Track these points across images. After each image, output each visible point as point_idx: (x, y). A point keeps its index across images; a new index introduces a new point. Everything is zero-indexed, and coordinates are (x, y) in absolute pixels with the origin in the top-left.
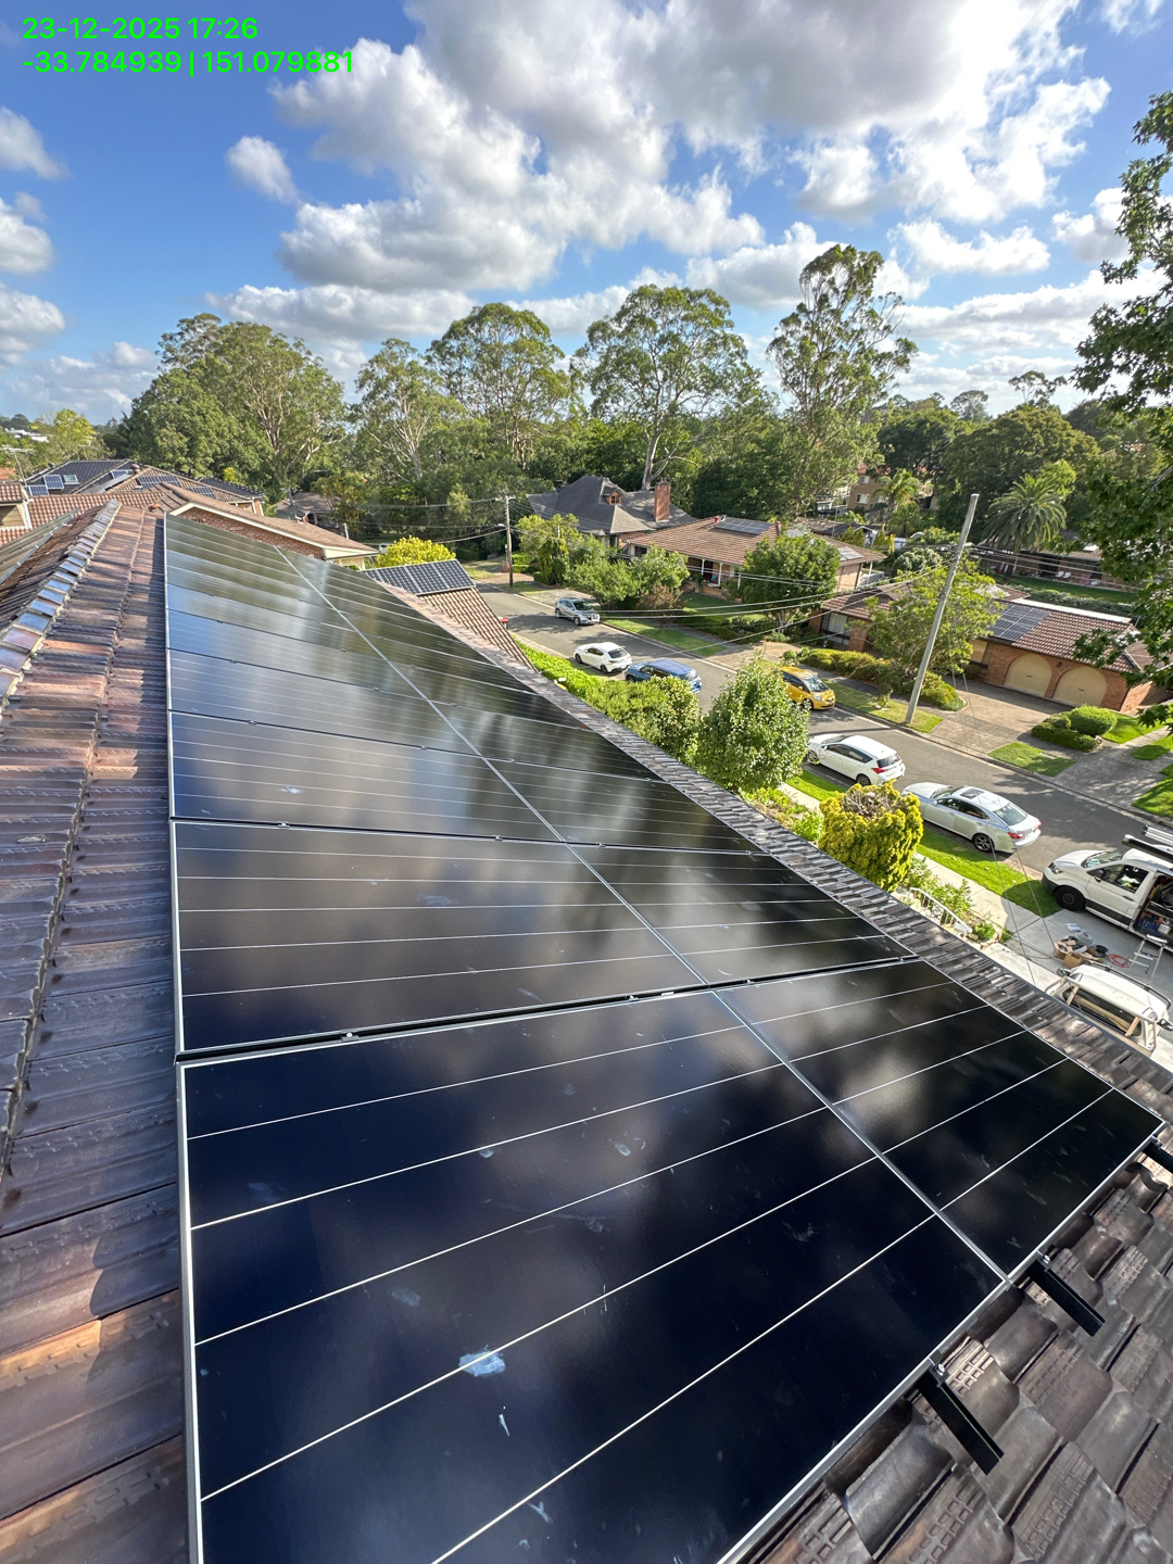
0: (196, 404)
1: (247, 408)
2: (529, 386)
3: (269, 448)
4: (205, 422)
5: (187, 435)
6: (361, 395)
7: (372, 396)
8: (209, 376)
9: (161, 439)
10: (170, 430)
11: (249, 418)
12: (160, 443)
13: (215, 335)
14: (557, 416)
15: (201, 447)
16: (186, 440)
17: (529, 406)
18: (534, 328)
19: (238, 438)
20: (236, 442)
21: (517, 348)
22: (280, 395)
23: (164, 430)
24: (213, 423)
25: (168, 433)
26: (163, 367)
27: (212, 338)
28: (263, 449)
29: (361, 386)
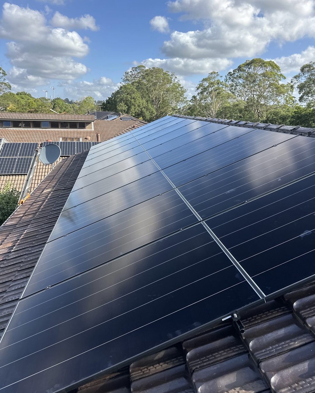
0: (133, 95)
1: (149, 97)
2: (267, 90)
3: (155, 111)
4: (135, 102)
5: (127, 105)
6: (197, 92)
7: (202, 93)
8: (139, 86)
9: (119, 107)
10: (122, 104)
11: (150, 100)
12: (118, 108)
13: (143, 72)
14: (279, 102)
15: (132, 110)
16: (127, 107)
17: (265, 98)
18: (273, 68)
19: (144, 107)
20: (144, 109)
21: (264, 75)
22: (162, 92)
23: (121, 104)
24: (138, 102)
25: (122, 105)
26: (122, 83)
27: (142, 73)
28: (152, 112)
29: (198, 89)
